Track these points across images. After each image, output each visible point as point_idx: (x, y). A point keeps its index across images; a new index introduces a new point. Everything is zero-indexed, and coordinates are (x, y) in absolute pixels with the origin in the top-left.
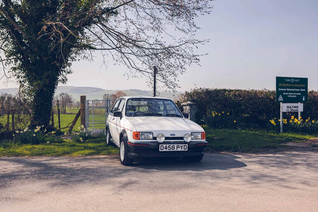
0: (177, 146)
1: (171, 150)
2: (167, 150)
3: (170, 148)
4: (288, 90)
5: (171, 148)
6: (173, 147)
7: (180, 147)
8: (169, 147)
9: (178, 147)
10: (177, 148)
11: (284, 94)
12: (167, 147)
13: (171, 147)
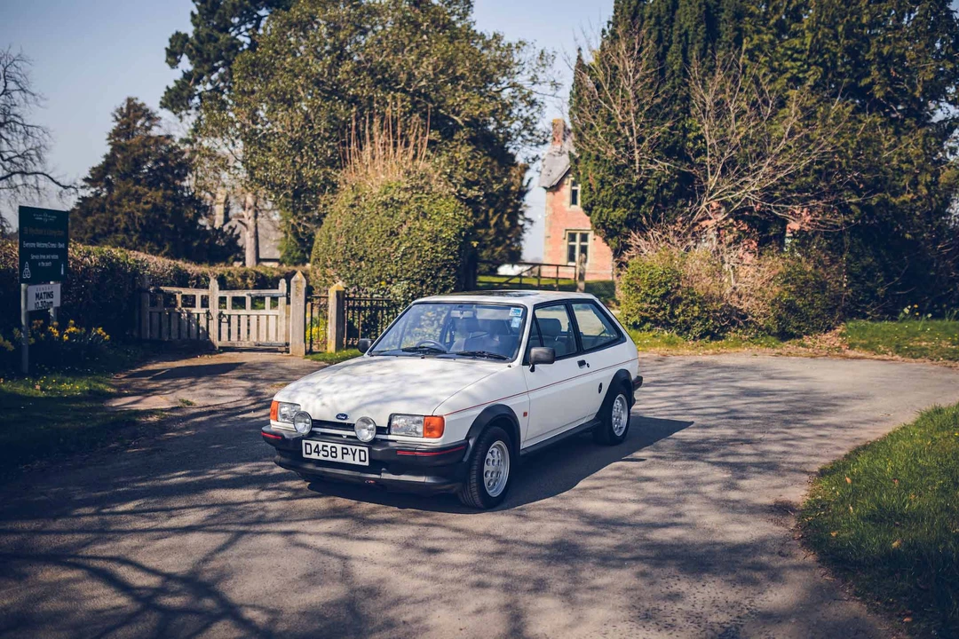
1: (330, 458)
2: (321, 457)
3: (326, 453)
4: (39, 245)
5: (329, 452)
6: (334, 450)
8: (325, 448)
11: (33, 257)
12: (320, 448)
13: (328, 449)
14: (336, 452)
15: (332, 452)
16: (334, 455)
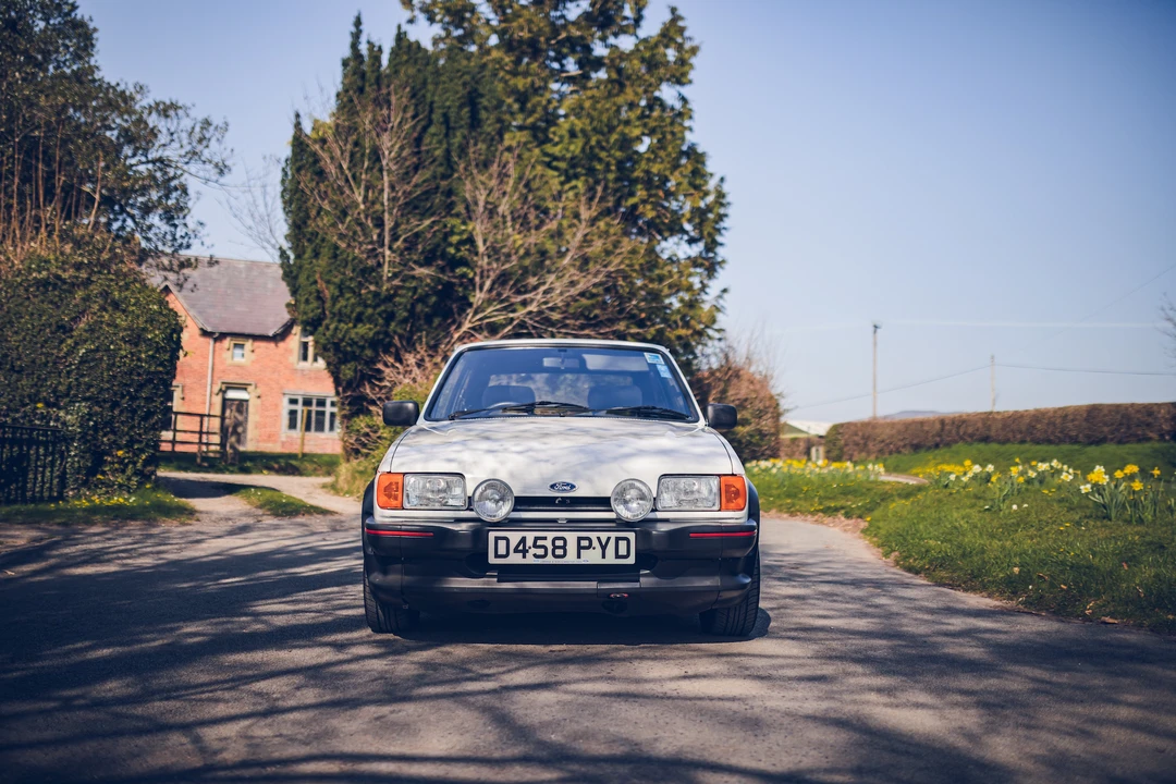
0: (579, 539)
1: (549, 560)
2: (530, 560)
3: (541, 552)
5: (550, 548)
6: (559, 543)
7: (595, 543)
8: (539, 543)
9: (585, 543)
10: (580, 548)
12: (529, 542)
13: (548, 543)
14: (564, 547)
15: (555, 547)
16: (559, 552)
